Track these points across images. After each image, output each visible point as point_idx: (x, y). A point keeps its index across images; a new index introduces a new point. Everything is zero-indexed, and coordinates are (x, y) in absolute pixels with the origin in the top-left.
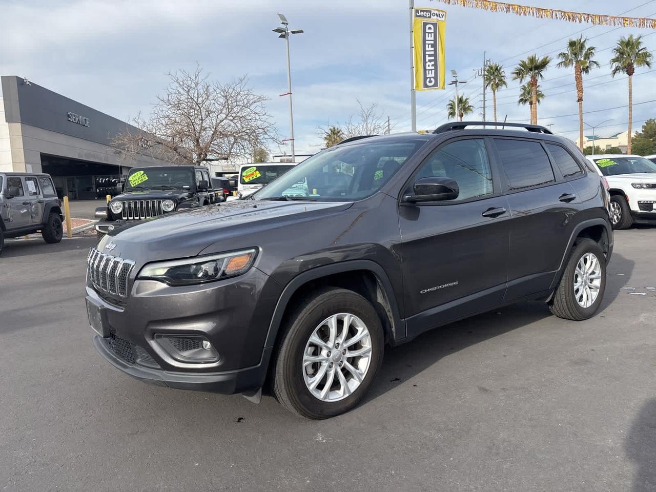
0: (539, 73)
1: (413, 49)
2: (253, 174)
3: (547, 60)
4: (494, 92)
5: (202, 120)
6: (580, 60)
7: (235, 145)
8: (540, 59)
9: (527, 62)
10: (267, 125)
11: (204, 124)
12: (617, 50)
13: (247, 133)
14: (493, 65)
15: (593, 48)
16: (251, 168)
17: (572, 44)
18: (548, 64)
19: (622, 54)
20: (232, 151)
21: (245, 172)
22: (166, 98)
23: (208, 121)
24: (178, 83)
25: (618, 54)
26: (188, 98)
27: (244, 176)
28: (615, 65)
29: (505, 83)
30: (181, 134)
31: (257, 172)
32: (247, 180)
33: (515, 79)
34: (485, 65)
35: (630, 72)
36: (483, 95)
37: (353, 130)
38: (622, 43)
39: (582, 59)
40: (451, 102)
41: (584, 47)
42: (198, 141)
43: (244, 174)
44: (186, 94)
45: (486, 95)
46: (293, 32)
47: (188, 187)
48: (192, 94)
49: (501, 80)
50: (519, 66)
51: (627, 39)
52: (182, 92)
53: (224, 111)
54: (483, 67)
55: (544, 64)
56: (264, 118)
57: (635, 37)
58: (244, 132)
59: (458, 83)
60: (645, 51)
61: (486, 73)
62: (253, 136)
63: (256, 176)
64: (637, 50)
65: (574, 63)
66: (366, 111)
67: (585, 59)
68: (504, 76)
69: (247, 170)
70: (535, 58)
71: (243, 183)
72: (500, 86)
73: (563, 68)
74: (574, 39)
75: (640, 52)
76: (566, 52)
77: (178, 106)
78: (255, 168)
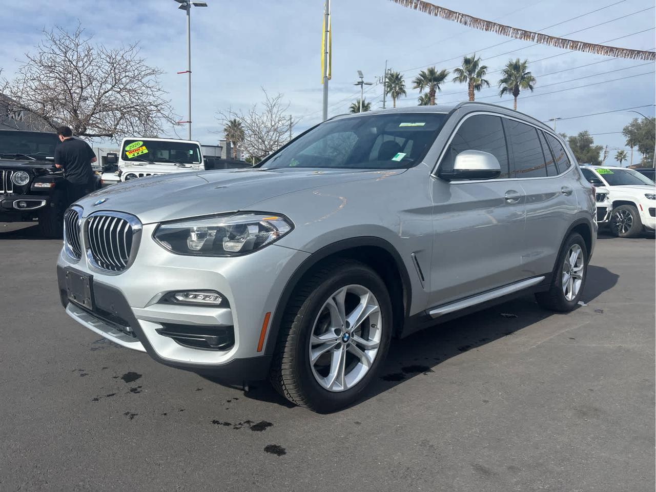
0: (437, 84)
1: (328, 33)
2: (138, 149)
3: (446, 73)
4: (394, 100)
5: (82, 88)
6: (473, 77)
7: (121, 121)
8: (438, 71)
9: (427, 72)
10: (161, 102)
11: (85, 94)
12: (505, 72)
13: (137, 110)
14: (395, 74)
15: (486, 67)
16: (136, 143)
17: (467, 61)
18: (446, 78)
19: (510, 76)
20: (118, 128)
21: (129, 146)
22: (38, 59)
23: (90, 90)
24: (54, 41)
25: (506, 75)
26: (65, 61)
27: (126, 151)
28: (504, 85)
29: (404, 92)
30: (53, 101)
31: (144, 147)
32: (130, 156)
33: (415, 88)
34: (386, 74)
35: (516, 93)
36: (382, 103)
37: (257, 120)
38: (511, 65)
39: (475, 77)
40: (353, 105)
41: (478, 65)
42: (75, 111)
43: (127, 148)
44: (63, 55)
45: (386, 103)
46: (196, 5)
47: (53, 158)
48: (71, 57)
49: (401, 89)
50: (420, 76)
51: (514, 61)
52: (58, 52)
53: (110, 80)
54: (384, 75)
55: (443, 76)
56: (157, 94)
57: (521, 62)
58: (133, 107)
59: (363, 84)
60: (529, 75)
61: (387, 80)
62: (144, 114)
63: (142, 152)
64: (523, 74)
65: (468, 79)
66: (271, 101)
67: (477, 77)
68: (403, 85)
69: (131, 145)
70: (434, 70)
71: (125, 158)
72: (400, 95)
73: (458, 83)
74: (469, 57)
75: (526, 76)
76: (461, 68)
77: (51, 69)
78: (141, 143)
